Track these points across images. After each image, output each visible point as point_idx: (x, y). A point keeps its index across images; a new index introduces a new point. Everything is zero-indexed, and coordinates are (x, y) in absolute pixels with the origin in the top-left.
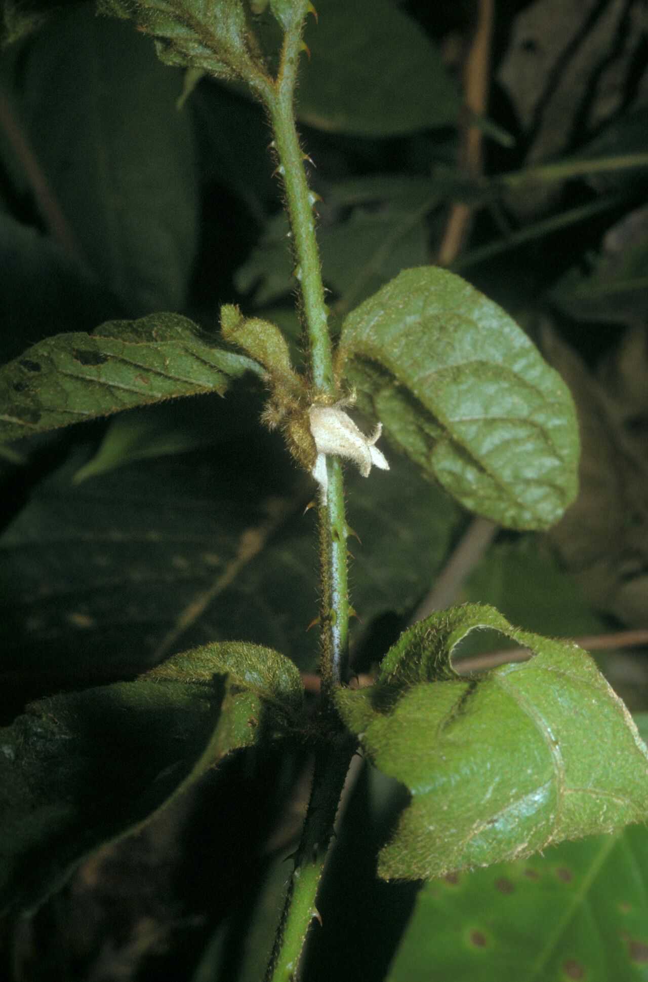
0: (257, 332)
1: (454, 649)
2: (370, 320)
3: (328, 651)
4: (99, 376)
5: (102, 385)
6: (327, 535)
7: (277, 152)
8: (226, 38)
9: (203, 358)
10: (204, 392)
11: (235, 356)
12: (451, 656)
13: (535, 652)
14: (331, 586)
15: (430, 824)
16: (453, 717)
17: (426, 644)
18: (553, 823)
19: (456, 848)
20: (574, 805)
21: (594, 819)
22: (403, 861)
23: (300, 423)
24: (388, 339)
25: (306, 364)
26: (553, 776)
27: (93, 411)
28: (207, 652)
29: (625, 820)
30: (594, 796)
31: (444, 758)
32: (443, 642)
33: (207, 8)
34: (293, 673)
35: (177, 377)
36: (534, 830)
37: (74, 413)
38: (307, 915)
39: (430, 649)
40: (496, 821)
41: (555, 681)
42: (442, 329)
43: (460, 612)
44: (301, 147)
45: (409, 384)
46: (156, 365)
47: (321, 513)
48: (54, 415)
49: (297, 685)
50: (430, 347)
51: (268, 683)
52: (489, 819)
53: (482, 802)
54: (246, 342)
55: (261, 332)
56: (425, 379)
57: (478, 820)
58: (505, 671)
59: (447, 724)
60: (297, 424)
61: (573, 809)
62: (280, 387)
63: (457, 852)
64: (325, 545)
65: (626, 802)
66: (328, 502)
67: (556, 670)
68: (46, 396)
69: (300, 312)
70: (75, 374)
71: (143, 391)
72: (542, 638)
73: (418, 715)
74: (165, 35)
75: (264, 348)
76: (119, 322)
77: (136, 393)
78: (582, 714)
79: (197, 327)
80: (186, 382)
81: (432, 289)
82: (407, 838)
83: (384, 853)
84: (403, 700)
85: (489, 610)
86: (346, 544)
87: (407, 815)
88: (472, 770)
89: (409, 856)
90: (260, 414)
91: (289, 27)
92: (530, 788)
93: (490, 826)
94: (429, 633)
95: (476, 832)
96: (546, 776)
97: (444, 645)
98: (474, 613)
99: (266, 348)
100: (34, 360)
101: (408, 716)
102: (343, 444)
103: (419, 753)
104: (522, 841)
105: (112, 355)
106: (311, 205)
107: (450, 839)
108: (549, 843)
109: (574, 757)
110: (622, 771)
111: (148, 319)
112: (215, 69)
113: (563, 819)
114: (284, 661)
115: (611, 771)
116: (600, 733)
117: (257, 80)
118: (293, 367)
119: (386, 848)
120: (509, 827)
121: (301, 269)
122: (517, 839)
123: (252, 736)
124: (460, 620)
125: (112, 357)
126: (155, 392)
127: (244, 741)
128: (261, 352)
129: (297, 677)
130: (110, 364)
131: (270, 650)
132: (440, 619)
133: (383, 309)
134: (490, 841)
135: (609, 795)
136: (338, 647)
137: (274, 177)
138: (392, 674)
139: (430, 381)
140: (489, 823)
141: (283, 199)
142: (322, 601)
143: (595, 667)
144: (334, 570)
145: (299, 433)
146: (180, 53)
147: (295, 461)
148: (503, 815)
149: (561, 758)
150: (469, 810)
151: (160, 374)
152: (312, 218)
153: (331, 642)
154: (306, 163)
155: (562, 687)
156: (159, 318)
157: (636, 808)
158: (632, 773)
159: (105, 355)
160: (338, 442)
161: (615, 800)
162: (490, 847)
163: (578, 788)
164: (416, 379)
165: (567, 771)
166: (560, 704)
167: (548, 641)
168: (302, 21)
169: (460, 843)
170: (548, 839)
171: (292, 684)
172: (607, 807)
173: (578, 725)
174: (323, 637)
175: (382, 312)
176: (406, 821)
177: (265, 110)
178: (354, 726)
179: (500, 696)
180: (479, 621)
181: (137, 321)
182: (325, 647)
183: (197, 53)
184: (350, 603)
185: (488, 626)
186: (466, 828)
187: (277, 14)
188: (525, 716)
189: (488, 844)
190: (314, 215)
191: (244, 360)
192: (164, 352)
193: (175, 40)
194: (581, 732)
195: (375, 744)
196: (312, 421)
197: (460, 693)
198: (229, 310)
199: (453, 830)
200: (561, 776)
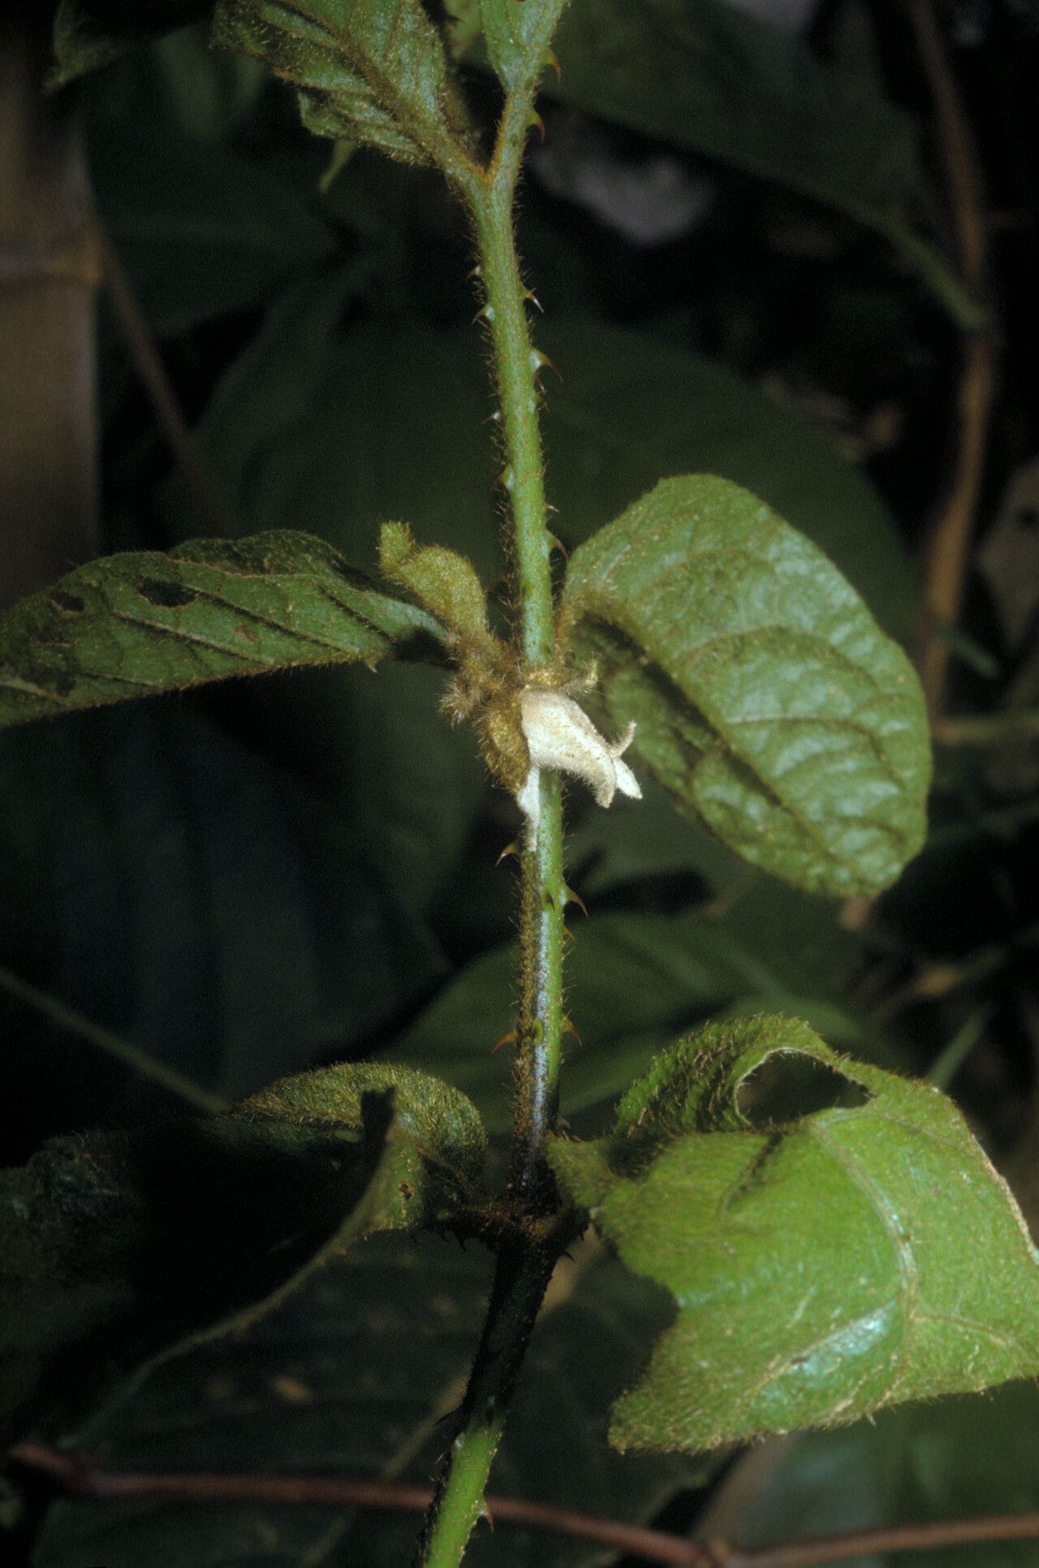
0: (438, 568)
1: (743, 1084)
2: (609, 560)
3: (528, 1085)
4: (177, 624)
5: (180, 639)
6: (535, 899)
7: (483, 284)
8: (414, 96)
9: (348, 605)
10: (344, 660)
11: (399, 605)
12: (738, 1096)
13: (875, 1094)
14: (536, 981)
15: (703, 1357)
16: (743, 1188)
17: (697, 1074)
18: (895, 1369)
19: (739, 1401)
20: (930, 1341)
21: (958, 1367)
22: (651, 1419)
23: (505, 715)
24: (634, 589)
25: (513, 624)
26: (900, 1292)
27: (161, 680)
28: (331, 1077)
29: (1005, 1371)
30: (961, 1329)
31: (731, 1251)
32: (724, 1073)
33: (389, 47)
34: (470, 1118)
35: (303, 632)
36: (865, 1378)
37: (131, 683)
38: (470, 1511)
39: (701, 1083)
40: (805, 1360)
41: (905, 1139)
42: (719, 574)
43: (751, 1027)
44: (522, 278)
45: (665, 663)
46: (271, 612)
47: (525, 863)
48: (96, 684)
49: (476, 1136)
50: (700, 603)
51: (429, 1131)
52: (795, 1356)
53: (789, 1326)
54: (419, 582)
55: (444, 569)
56: (690, 656)
57: (778, 1357)
58: (827, 1120)
59: (735, 1199)
60: (500, 716)
61: (927, 1348)
62: (473, 657)
63: (741, 1406)
64: (530, 915)
65: (1009, 1342)
66: (537, 847)
67: (907, 1124)
68: (89, 651)
69: (507, 541)
70: (139, 618)
71: (245, 653)
72: (884, 1073)
73: (688, 1183)
74: (318, 85)
75: (446, 594)
76: (211, 541)
77: (234, 655)
78: (947, 1196)
79: (340, 555)
80: (316, 642)
81: (706, 510)
82: (663, 1380)
83: (621, 1405)
84: (662, 1159)
85: (798, 1026)
86: (563, 915)
87: (666, 1341)
88: (774, 1273)
89: (663, 1411)
90: (438, 698)
91: (515, 85)
92: (862, 1309)
93: (796, 1367)
94: (700, 1059)
95: (773, 1376)
96: (889, 1291)
97: (726, 1077)
98: (774, 1030)
99: (450, 596)
100: (74, 592)
101: (672, 1183)
102: (572, 752)
103: (691, 1241)
104: (845, 1395)
105: (202, 591)
106: (533, 370)
107: (732, 1386)
108: (886, 1402)
109: (933, 1263)
110: (1007, 1291)
111: (258, 539)
112: (391, 145)
113: (910, 1363)
114: (457, 1099)
115: (988, 1290)
116: (973, 1228)
117: (458, 167)
118: (491, 628)
119: (625, 1396)
120: (826, 1371)
121: (512, 473)
122: (837, 1392)
123: (404, 1212)
124: (752, 1040)
125: (203, 594)
126: (264, 656)
127: (392, 1219)
128: (442, 601)
129: (476, 1124)
130: (196, 605)
131: (434, 1080)
132: (719, 1036)
133: (631, 543)
134: (794, 1392)
135: (982, 1329)
136: (543, 1079)
137: (476, 323)
138: (636, 1124)
139: (697, 658)
140: (794, 1362)
141: (489, 358)
142: (521, 1004)
143: (965, 1125)
144: (543, 956)
145: (502, 730)
146: (339, 116)
147: (492, 776)
148: (817, 1351)
149: (913, 1262)
150: (766, 1337)
151: (274, 627)
152: (533, 394)
153: (533, 1071)
154: (528, 304)
155: (916, 1151)
156: (277, 538)
157: (1025, 1354)
158: (1021, 1294)
159: (191, 590)
160: (564, 749)
161: (992, 1338)
162: (793, 1402)
163: (935, 1314)
164: (675, 655)
165: (921, 1284)
166: (912, 1177)
167: (894, 1077)
168: (535, 78)
169: (747, 1393)
170: (884, 1396)
171: (468, 1135)
172: (981, 1348)
173: (940, 1213)
174: (520, 1062)
175: (628, 548)
176: (664, 1351)
177: (468, 215)
178: (583, 1196)
179: (818, 1157)
180: (782, 1041)
181: (239, 541)
182: (522, 1079)
183: (366, 118)
184: (564, 1010)
185: (798, 1050)
186: (757, 1368)
187: (498, 64)
188: (859, 1192)
189: (790, 1396)
190: (537, 387)
191: (414, 613)
192: (286, 591)
193: (333, 96)
194: (944, 1224)
195: (619, 1224)
196: (525, 713)
197: (756, 1151)
198: (394, 531)
199: (738, 1371)
200: (912, 1293)
